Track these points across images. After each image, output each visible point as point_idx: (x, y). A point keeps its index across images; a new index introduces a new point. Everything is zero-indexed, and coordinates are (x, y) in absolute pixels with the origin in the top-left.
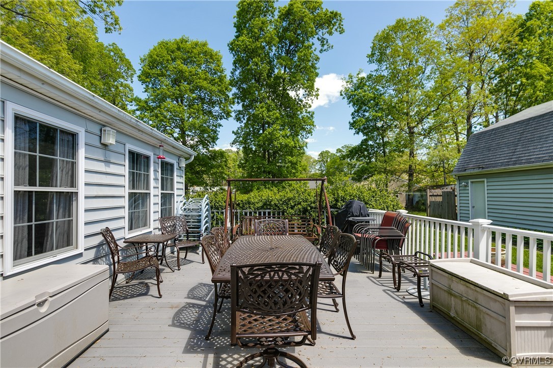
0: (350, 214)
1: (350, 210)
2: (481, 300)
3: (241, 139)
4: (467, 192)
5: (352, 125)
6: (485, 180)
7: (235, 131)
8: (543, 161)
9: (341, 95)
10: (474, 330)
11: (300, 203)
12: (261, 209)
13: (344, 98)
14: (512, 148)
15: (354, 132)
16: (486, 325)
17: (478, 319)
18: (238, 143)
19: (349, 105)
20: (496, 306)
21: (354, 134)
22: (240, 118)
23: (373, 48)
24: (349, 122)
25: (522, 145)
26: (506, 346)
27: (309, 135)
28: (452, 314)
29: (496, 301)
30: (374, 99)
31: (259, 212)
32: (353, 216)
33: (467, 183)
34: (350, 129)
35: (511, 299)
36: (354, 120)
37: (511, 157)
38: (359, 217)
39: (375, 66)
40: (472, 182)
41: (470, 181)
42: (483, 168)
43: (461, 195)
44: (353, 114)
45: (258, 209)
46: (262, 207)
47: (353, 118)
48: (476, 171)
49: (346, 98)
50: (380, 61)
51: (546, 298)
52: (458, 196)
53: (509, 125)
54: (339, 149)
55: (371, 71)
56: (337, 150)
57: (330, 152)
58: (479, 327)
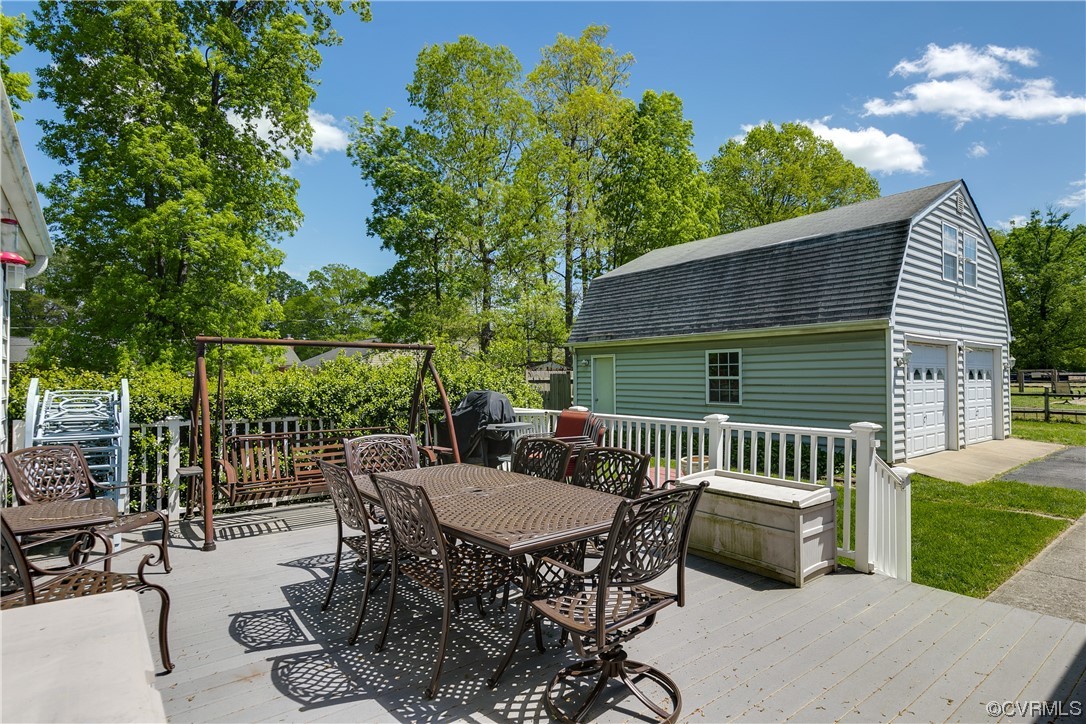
0: (484, 418)
1: (485, 411)
2: (761, 518)
3: (70, 212)
4: (588, 375)
5: (376, 226)
6: (614, 356)
7: (47, 185)
8: (684, 332)
9: (349, 155)
10: (751, 561)
11: (368, 400)
12: (272, 415)
13: (355, 163)
14: (647, 309)
15: (382, 244)
16: (767, 549)
17: (756, 543)
18: (58, 224)
19: (365, 182)
20: (781, 521)
21: (382, 248)
22: (63, 148)
23: (419, 76)
24: (367, 219)
25: (659, 306)
26: (795, 566)
27: (285, 234)
28: (717, 548)
29: (780, 514)
30: (420, 180)
31: (264, 424)
32: (491, 421)
33: (589, 361)
34: (368, 234)
35: (802, 506)
36: (377, 215)
37: (646, 323)
38: (501, 422)
39: (421, 114)
40: (595, 359)
41: (592, 357)
42: (612, 337)
43: (580, 380)
44: (375, 203)
45: (265, 415)
46: (277, 412)
47: (376, 211)
48: (602, 343)
49: (360, 165)
50: (431, 106)
51: (820, 499)
52: (575, 382)
53: (641, 272)
54: (316, 272)
55: (415, 122)
56: (311, 274)
57: (288, 277)
58: (757, 555)
